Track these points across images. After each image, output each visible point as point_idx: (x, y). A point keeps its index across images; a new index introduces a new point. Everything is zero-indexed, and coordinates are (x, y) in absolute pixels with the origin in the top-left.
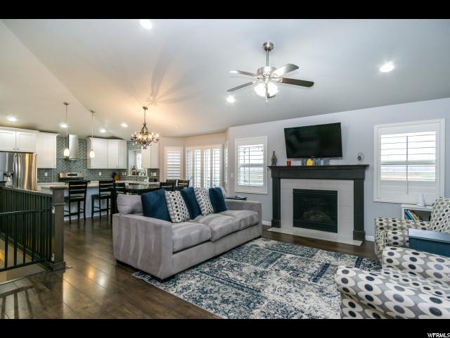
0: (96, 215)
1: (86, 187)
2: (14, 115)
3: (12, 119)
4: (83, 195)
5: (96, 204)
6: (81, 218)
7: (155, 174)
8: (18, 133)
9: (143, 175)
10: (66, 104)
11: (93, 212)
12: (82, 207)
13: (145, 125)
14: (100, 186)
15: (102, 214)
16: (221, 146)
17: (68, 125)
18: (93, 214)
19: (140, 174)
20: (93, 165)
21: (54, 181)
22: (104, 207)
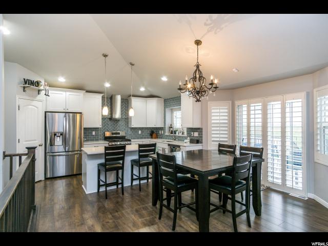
0: (135, 183)
1: (123, 153)
2: (62, 75)
3: (62, 80)
4: (121, 162)
5: (136, 172)
6: (119, 187)
7: (196, 134)
8: (68, 93)
9: (180, 135)
10: (105, 56)
11: (132, 180)
12: (120, 175)
13: (198, 66)
14: (140, 151)
15: (142, 182)
16: (303, 94)
17: (110, 84)
18: (132, 183)
19: (177, 133)
20: (134, 124)
21: (100, 140)
22: (144, 175)
